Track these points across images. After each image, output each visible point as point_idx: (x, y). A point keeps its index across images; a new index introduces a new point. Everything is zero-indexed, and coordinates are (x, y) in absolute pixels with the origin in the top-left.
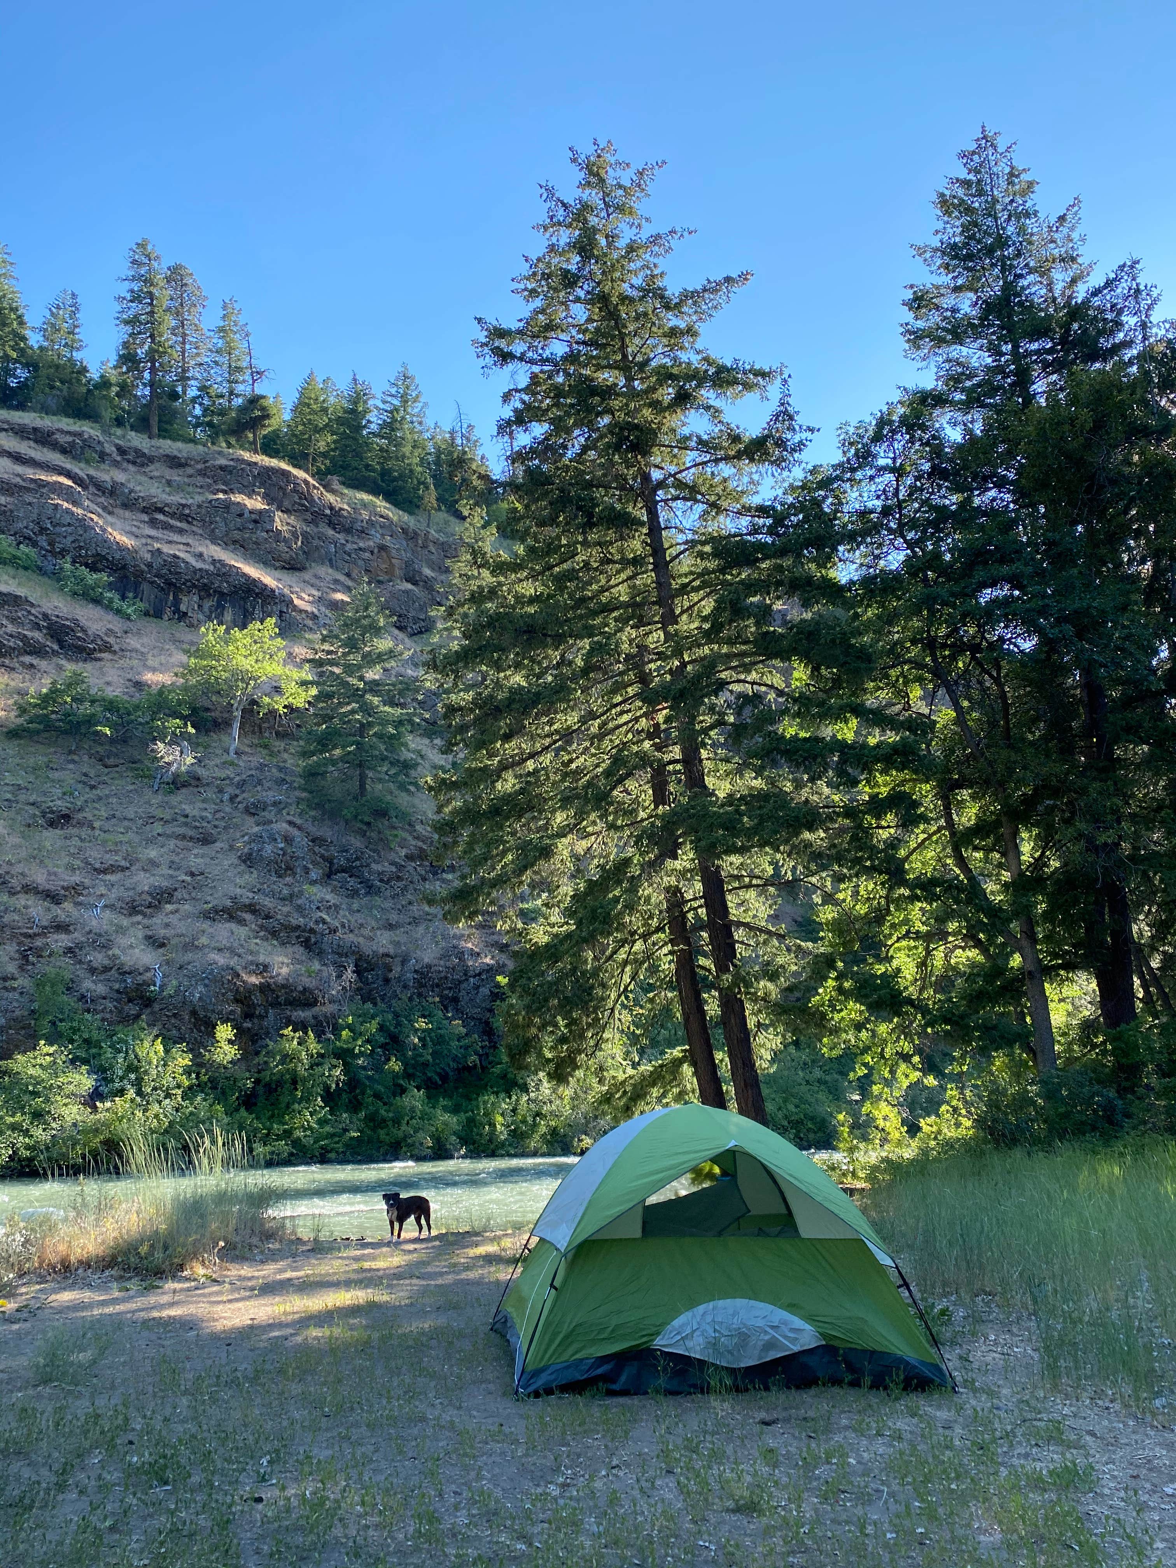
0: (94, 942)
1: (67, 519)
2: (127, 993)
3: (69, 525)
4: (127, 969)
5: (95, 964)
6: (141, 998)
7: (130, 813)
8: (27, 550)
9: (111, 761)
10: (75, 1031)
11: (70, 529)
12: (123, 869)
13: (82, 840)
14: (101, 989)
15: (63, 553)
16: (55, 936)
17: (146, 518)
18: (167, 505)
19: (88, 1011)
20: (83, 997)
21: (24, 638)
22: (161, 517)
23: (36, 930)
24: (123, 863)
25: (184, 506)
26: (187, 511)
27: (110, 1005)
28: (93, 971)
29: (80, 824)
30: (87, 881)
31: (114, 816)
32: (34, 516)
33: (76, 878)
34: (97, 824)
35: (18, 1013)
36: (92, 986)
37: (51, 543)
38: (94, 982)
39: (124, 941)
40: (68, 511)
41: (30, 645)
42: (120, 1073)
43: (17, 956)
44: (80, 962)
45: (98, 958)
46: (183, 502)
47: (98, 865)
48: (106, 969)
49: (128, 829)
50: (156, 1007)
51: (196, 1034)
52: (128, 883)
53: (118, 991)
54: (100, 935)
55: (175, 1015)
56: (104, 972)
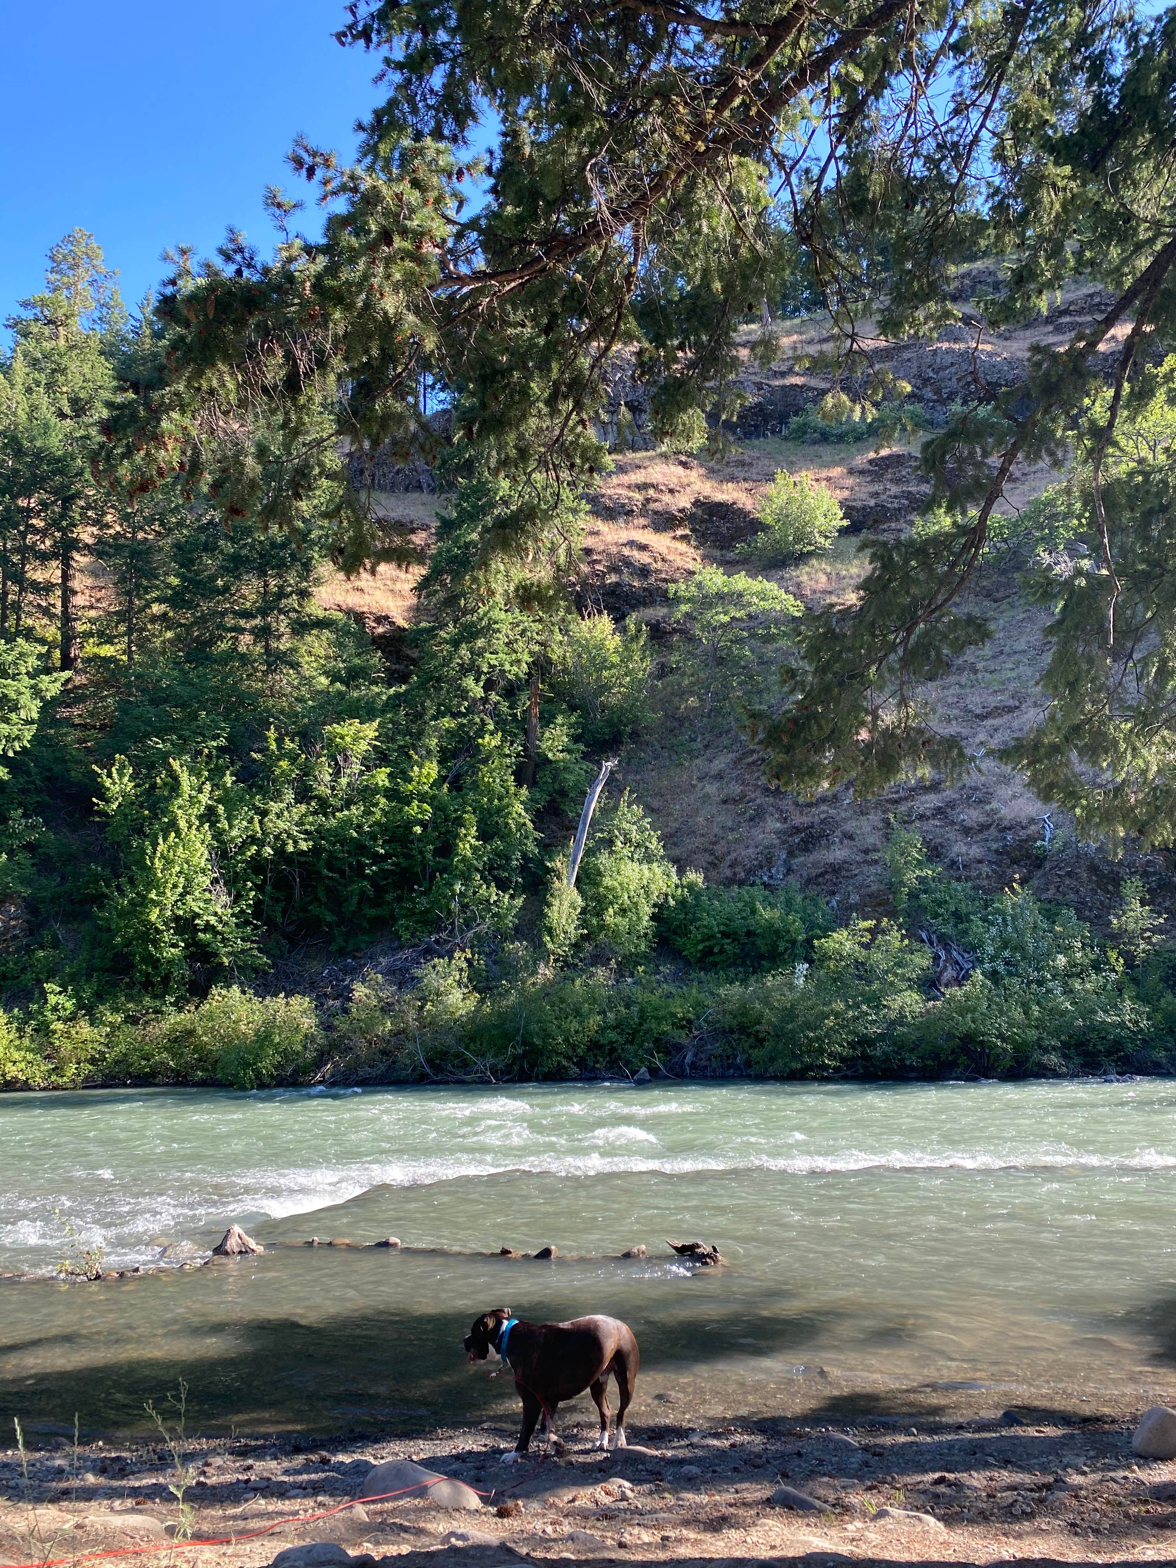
0: (969, 798)
1: (949, 359)
2: (1008, 853)
3: (952, 364)
4: (1006, 823)
5: (969, 823)
6: (1028, 856)
7: (1021, 645)
8: (911, 408)
9: (1000, 595)
10: (940, 903)
11: (953, 370)
12: (1010, 710)
13: (961, 686)
14: (976, 851)
15: (951, 397)
16: (923, 798)
17: (1050, 328)
18: (1071, 303)
19: (958, 879)
20: (953, 863)
21: (909, 495)
22: (1066, 319)
23: (902, 794)
24: (1011, 703)
25: (1091, 296)
26: (1097, 300)
27: (985, 869)
28: (966, 831)
29: (960, 670)
30: (965, 732)
31: (1002, 652)
32: (914, 371)
33: (953, 729)
34: (980, 666)
35: (874, 888)
36: (964, 849)
37: (938, 392)
38: (969, 844)
39: (1004, 792)
40: (949, 351)
41: (917, 500)
42: (990, 950)
43: (880, 825)
44: (953, 823)
45: (972, 816)
46: (1092, 291)
47: (978, 711)
48: (984, 827)
49: (1017, 664)
50: (1048, 866)
51: (1101, 895)
52: (1016, 725)
53: (997, 851)
54: (976, 789)
55: (1069, 874)
56: (981, 831)
